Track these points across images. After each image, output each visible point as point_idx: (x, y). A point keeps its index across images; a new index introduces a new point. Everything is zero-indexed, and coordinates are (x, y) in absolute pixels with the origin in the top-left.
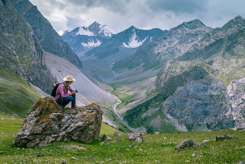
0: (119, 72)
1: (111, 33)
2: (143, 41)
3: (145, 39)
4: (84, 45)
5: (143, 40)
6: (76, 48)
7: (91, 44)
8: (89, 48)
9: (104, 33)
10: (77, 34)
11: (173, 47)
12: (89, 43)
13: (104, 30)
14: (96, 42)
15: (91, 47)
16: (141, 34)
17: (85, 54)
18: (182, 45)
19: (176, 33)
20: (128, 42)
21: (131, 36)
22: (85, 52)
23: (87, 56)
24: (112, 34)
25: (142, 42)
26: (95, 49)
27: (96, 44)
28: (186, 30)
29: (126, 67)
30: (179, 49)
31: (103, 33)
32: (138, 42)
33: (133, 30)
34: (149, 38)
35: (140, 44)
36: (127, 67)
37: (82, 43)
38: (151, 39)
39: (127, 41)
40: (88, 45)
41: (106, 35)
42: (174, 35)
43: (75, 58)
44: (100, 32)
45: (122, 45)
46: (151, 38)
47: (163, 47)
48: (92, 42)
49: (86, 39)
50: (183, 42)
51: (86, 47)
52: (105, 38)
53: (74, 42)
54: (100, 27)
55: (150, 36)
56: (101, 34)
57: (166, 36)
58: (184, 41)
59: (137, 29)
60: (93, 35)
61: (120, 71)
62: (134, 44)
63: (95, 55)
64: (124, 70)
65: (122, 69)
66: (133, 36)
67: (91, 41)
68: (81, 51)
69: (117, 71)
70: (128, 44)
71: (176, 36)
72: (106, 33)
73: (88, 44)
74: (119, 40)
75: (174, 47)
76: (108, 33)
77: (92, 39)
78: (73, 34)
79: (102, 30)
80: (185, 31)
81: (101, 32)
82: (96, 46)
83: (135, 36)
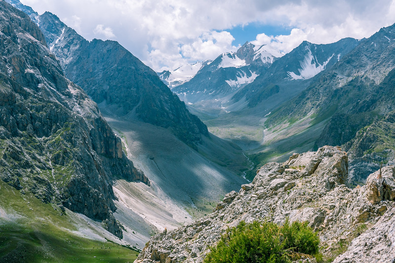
0: (273, 130)
1: (272, 56)
2: (326, 63)
3: (329, 60)
4: (231, 83)
5: (324, 63)
6: (218, 90)
7: (243, 80)
8: (238, 86)
9: (262, 58)
10: (220, 66)
11: (361, 78)
12: (238, 78)
13: (260, 54)
14: (249, 75)
15: (242, 85)
16: (320, 52)
17: (232, 99)
18: (378, 71)
19: (369, 50)
20: (299, 70)
21: (303, 59)
22: (232, 95)
23: (234, 102)
24: (275, 58)
25: (323, 66)
26: (246, 88)
27: (250, 78)
28: (387, 40)
29: (284, 120)
30: (371, 78)
31: (259, 60)
32: (317, 66)
33: (307, 48)
34: (336, 57)
35: (321, 68)
36: (286, 120)
37: (227, 81)
38: (339, 58)
39: (297, 69)
40: (237, 82)
41: (264, 62)
42: (366, 54)
43: (191, 123)
44: (254, 58)
45: (287, 77)
46: (339, 56)
47: (346, 78)
48: (243, 75)
49: (233, 73)
50: (378, 65)
51: (234, 87)
52: (263, 67)
53: (215, 81)
54: (254, 49)
55: (337, 54)
56: (256, 60)
57: (350, 57)
58: (381, 64)
59: (313, 44)
60: (245, 64)
61: (275, 128)
62: (310, 70)
63: (247, 99)
64: (281, 125)
65: (280, 124)
66: (308, 57)
67: (241, 74)
68: (226, 94)
69: (271, 129)
70: (298, 74)
71: (368, 55)
72: (264, 58)
73: (236, 80)
74: (283, 68)
75: (363, 76)
76: (268, 57)
77: (243, 72)
78: (213, 68)
79: (258, 54)
80: (385, 43)
81: (257, 58)
82: (249, 82)
83: (311, 57)
